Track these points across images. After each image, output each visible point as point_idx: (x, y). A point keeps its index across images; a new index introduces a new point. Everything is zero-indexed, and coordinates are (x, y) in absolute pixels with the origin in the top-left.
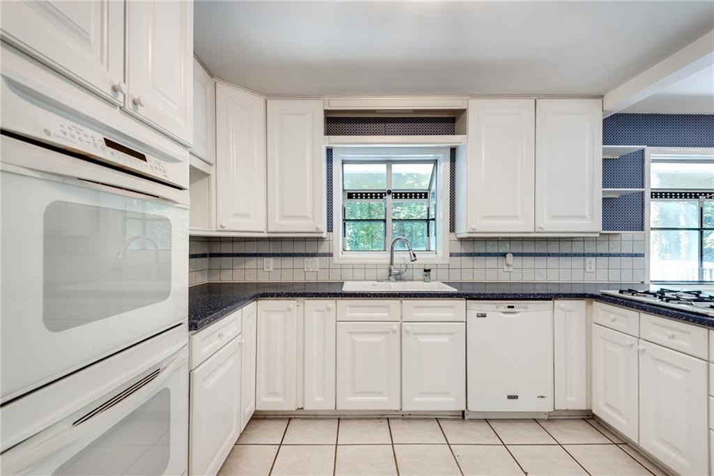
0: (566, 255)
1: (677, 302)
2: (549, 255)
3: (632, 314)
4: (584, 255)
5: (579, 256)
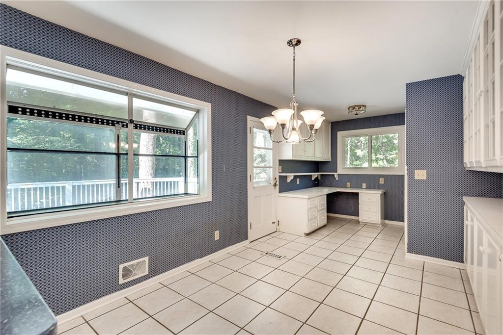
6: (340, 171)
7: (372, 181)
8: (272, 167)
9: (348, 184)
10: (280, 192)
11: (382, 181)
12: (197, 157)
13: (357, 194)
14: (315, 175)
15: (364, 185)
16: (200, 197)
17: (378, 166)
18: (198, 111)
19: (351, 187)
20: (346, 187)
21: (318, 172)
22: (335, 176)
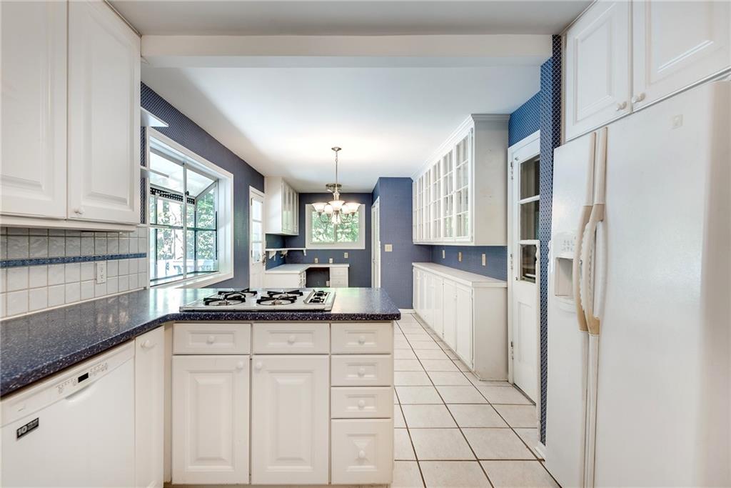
0: (75, 260)
1: (270, 302)
2: (51, 261)
3: (242, 328)
4: (95, 259)
5: (89, 260)
6: (308, 246)
7: (338, 256)
8: (260, 242)
9: (316, 259)
10: (266, 269)
11: (346, 255)
12: (216, 230)
13: (328, 269)
14: (285, 251)
15: (331, 260)
16: (220, 275)
17: (318, 241)
18: (217, 181)
19: (319, 263)
20: (314, 263)
21: (285, 247)
22: (305, 252)
